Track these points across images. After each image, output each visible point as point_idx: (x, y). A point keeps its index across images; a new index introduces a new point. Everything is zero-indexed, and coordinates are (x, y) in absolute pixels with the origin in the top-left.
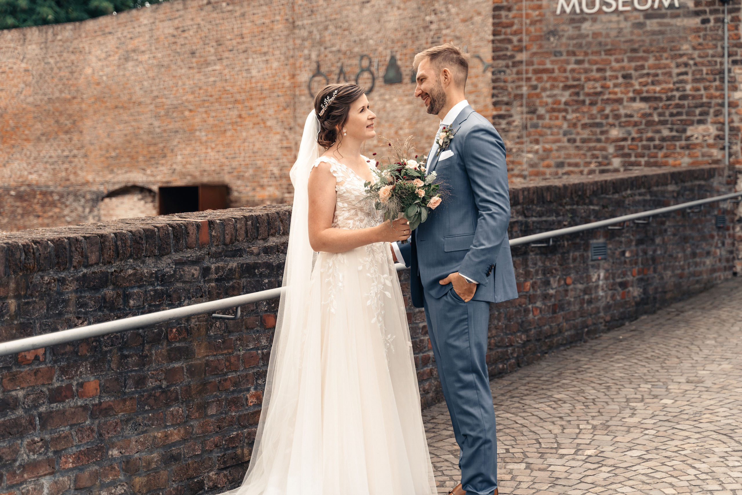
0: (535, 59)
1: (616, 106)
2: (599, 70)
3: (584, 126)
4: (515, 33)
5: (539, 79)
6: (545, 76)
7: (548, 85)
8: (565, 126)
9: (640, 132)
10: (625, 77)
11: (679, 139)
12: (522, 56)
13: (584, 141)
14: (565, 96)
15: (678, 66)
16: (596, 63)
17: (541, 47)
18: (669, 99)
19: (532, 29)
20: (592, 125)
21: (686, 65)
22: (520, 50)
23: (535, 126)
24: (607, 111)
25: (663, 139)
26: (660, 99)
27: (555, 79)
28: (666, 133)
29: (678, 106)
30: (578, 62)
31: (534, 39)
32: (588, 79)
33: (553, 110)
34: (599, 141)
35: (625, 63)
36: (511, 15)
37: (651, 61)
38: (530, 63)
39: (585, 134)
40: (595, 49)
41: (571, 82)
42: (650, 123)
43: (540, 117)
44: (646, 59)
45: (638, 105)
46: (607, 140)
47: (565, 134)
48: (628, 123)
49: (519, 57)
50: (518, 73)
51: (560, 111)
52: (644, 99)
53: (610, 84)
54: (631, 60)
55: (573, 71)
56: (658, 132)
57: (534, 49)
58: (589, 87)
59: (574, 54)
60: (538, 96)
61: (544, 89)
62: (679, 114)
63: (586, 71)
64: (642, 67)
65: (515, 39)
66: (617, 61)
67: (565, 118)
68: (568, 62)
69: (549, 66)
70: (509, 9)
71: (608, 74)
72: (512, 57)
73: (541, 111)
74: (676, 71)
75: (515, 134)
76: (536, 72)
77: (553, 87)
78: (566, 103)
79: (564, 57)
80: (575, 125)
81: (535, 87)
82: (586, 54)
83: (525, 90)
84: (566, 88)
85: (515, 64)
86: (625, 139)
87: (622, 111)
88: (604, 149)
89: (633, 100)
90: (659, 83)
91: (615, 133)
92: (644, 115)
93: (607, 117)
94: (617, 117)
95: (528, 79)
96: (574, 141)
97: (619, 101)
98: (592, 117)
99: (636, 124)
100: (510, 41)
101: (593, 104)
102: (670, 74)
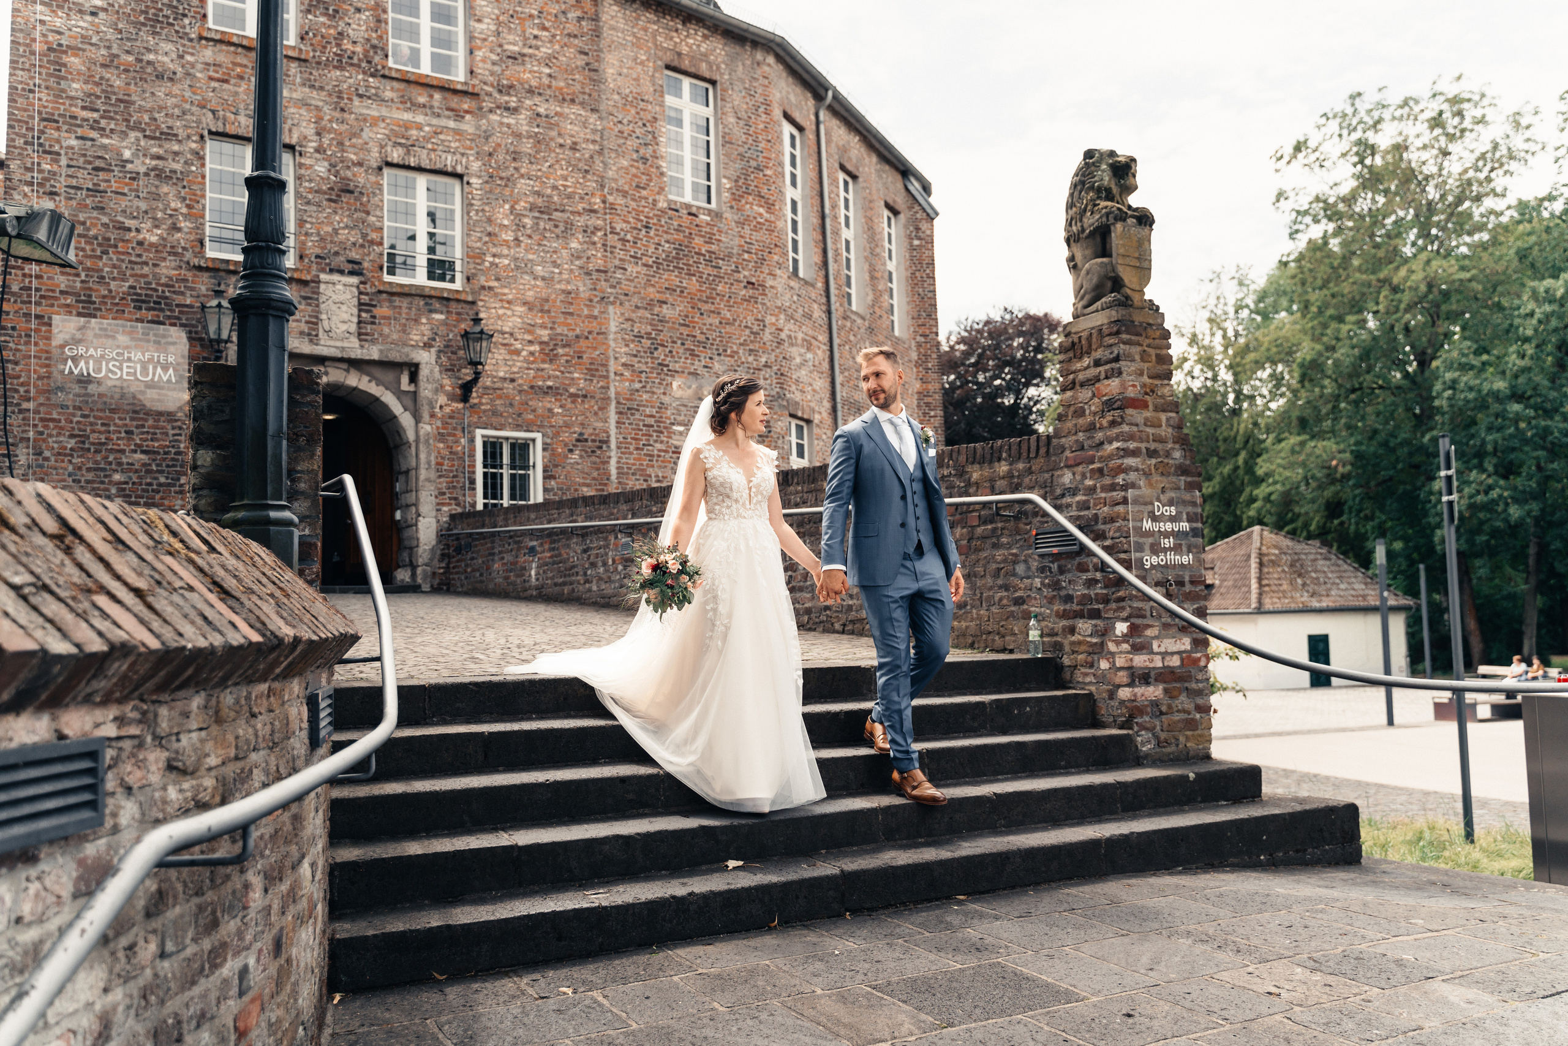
0: (42, 409)
1: (118, 455)
2: (103, 425)
3: (89, 470)
4: (22, 384)
5: (46, 427)
6: (51, 425)
7: (54, 432)
8: (70, 468)
9: (140, 477)
10: (127, 432)
11: (174, 485)
12: (31, 405)
13: (88, 482)
14: (72, 443)
15: (173, 428)
16: (101, 418)
17: (48, 399)
18: (166, 453)
19: (40, 383)
20: (95, 469)
21: (180, 428)
22: (28, 400)
23: (41, 466)
24: (111, 459)
25: (160, 485)
26: (158, 453)
27: (62, 428)
28: (162, 480)
29: (173, 459)
30: (83, 416)
31: (40, 392)
32: (93, 431)
33: (59, 454)
34: (103, 482)
35: (128, 421)
36: (18, 368)
37: (150, 422)
38: (36, 412)
39: (90, 476)
40: (100, 406)
41: (76, 432)
42: (148, 472)
43: (47, 459)
44: (146, 420)
45: (138, 456)
46: (110, 482)
47: (70, 475)
48: (130, 470)
49: (25, 405)
50: (24, 419)
51: (65, 455)
52: (143, 452)
53: (114, 437)
54: (132, 419)
55: (78, 422)
56: (156, 479)
57: (41, 400)
58: (93, 437)
59: (80, 409)
60: (44, 440)
61: (50, 436)
62: (174, 466)
63: (91, 424)
64: (143, 426)
65: (22, 390)
66: (120, 419)
67: (70, 462)
68: (74, 415)
69: (55, 416)
70: (16, 363)
71: (112, 428)
72: (18, 404)
73: (47, 454)
74: (171, 432)
75: (21, 472)
76: (41, 420)
77: (58, 435)
78: (72, 449)
79: (71, 410)
80: (80, 468)
81: (42, 433)
82: (92, 410)
83: (31, 434)
84: (72, 436)
85: (21, 411)
86: (126, 483)
87: (124, 460)
88: (108, 490)
89: (135, 451)
90: (157, 440)
91: (117, 477)
92: (144, 465)
93: (110, 463)
94: (120, 464)
95: (35, 426)
96: (79, 481)
97: (123, 451)
98: (96, 462)
99: (136, 471)
100: (17, 391)
101: (97, 451)
102: (167, 434)
